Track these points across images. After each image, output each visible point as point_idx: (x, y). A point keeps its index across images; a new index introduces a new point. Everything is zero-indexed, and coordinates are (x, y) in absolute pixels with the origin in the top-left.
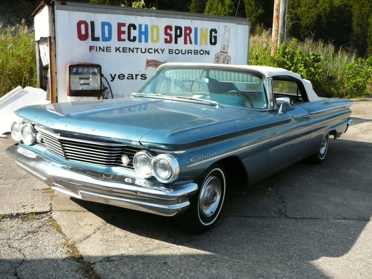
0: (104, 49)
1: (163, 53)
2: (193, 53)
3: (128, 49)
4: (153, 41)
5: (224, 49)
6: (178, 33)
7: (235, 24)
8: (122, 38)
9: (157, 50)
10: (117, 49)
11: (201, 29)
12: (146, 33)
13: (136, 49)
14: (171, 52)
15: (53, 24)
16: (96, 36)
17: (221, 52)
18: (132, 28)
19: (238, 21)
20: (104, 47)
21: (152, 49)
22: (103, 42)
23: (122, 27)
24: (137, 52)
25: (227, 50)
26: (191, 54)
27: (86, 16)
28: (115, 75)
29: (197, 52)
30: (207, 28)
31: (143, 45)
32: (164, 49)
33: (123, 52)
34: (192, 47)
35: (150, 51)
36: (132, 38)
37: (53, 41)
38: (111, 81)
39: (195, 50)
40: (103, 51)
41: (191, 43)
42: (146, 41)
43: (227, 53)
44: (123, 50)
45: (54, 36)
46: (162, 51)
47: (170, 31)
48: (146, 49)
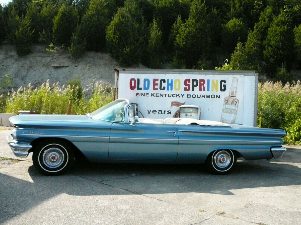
0: (144, 95)
1: (183, 97)
2: (206, 97)
3: (159, 95)
4: (176, 89)
5: (232, 94)
6: (195, 84)
7: (242, 76)
8: (156, 88)
9: (178, 95)
10: (152, 95)
11: (213, 81)
12: (171, 85)
13: (165, 95)
14: (189, 97)
15: (117, 81)
16: (140, 87)
17: (229, 96)
18: (163, 82)
19: (245, 74)
20: (144, 94)
21: (175, 94)
22: (144, 90)
23: (156, 81)
24: (166, 96)
25: (235, 95)
26: (205, 98)
27: (135, 76)
28: (151, 110)
29: (209, 96)
30: (217, 79)
31: (170, 92)
32: (184, 95)
33: (156, 96)
34: (206, 93)
35: (174, 96)
36: (162, 88)
37: (116, 90)
38: (148, 114)
39: (207, 95)
40: (144, 96)
41: (204, 90)
42: (172, 89)
43: (235, 97)
44: (156, 95)
45: (117, 88)
46: (183, 96)
47: (188, 82)
48: (171, 94)
